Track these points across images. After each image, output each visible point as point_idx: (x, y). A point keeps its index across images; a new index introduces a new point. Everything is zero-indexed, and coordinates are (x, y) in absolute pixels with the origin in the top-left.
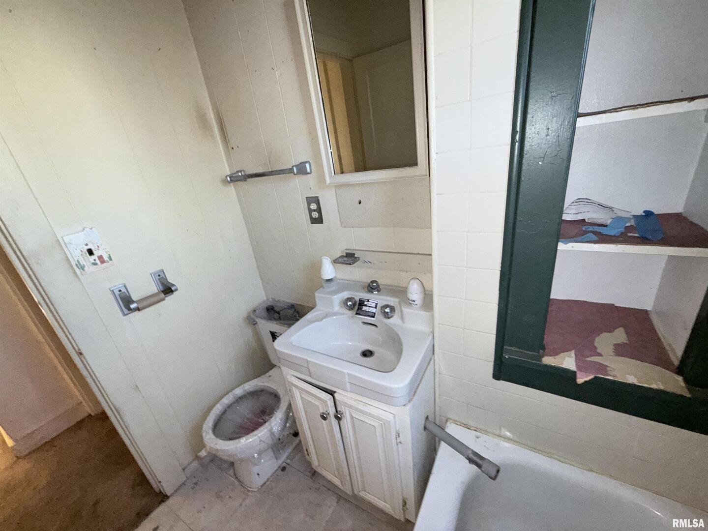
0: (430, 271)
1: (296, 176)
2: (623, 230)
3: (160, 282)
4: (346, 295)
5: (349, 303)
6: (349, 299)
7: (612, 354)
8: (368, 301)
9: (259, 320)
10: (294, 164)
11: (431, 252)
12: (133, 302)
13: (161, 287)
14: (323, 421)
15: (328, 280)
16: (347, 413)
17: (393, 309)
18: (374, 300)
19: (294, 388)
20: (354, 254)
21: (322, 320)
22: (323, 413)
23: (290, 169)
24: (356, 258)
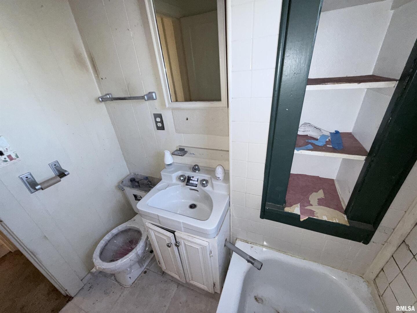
0: (228, 160)
1: (147, 101)
2: (325, 143)
3: (56, 169)
4: (180, 173)
5: (182, 178)
6: (182, 176)
7: (317, 204)
8: (193, 177)
9: (125, 188)
10: (145, 94)
11: (229, 149)
12: (37, 185)
13: (57, 172)
14: (169, 248)
15: (168, 165)
16: (182, 242)
17: (207, 182)
18: (197, 177)
19: (150, 230)
20: (184, 149)
21: (166, 188)
22: (168, 244)
23: (142, 97)
24: (186, 151)
